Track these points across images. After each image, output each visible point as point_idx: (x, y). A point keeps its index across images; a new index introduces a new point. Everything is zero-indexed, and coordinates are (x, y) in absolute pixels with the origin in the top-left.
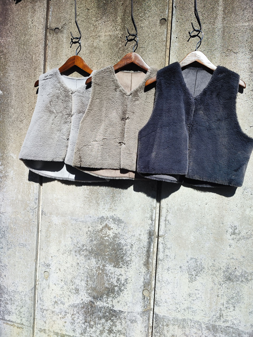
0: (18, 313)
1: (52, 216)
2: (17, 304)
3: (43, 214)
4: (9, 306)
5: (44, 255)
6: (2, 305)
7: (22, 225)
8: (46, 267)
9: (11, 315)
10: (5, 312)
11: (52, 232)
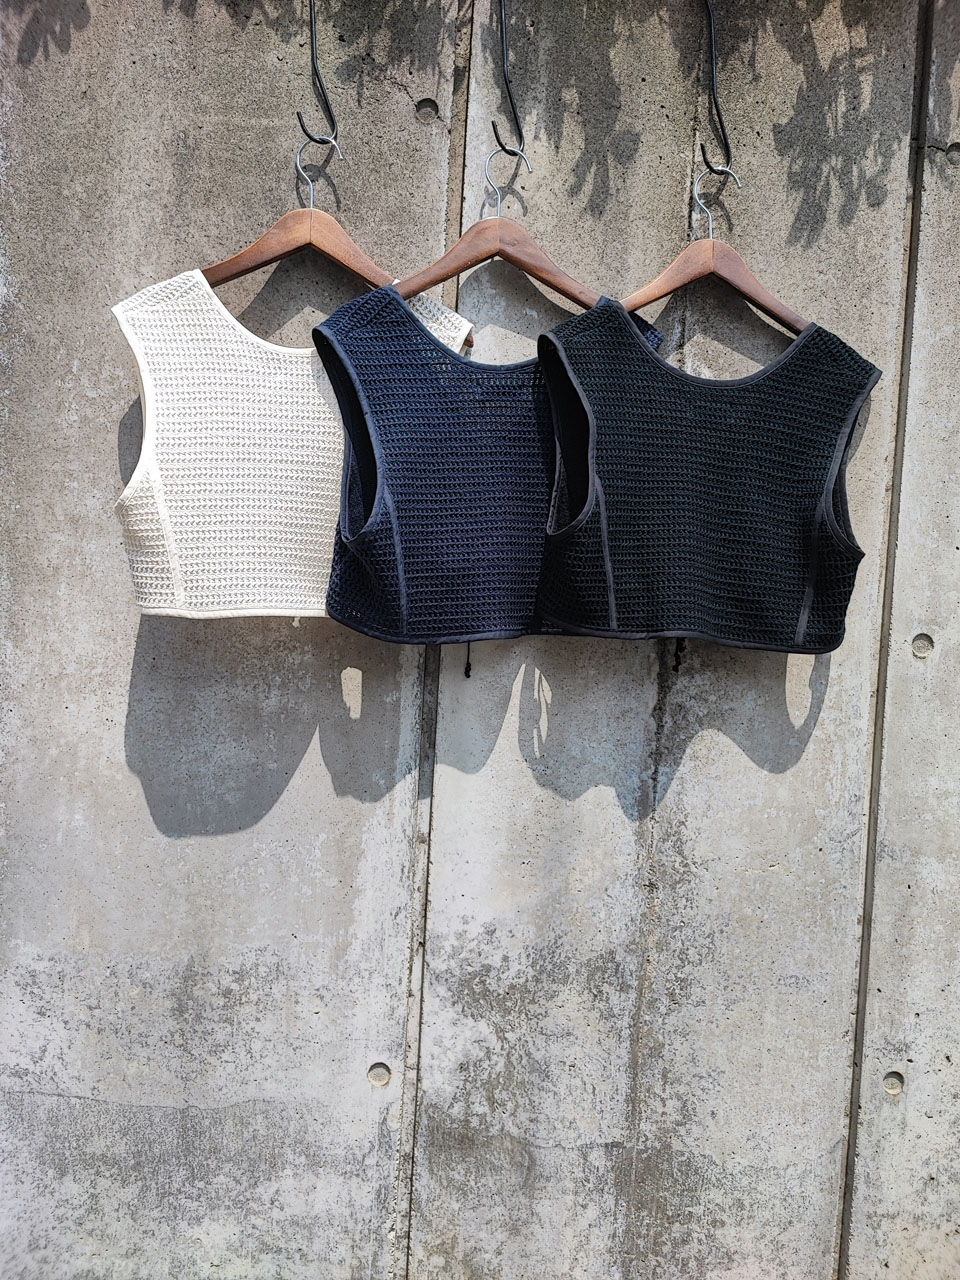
0: (766, 1253)
1: (923, 859)
2: (767, 1215)
3: (884, 855)
4: (726, 1232)
5: (885, 1011)
6: (695, 1235)
7: (795, 903)
8: (892, 1056)
9: (736, 1264)
10: (707, 1261)
11: (920, 920)
